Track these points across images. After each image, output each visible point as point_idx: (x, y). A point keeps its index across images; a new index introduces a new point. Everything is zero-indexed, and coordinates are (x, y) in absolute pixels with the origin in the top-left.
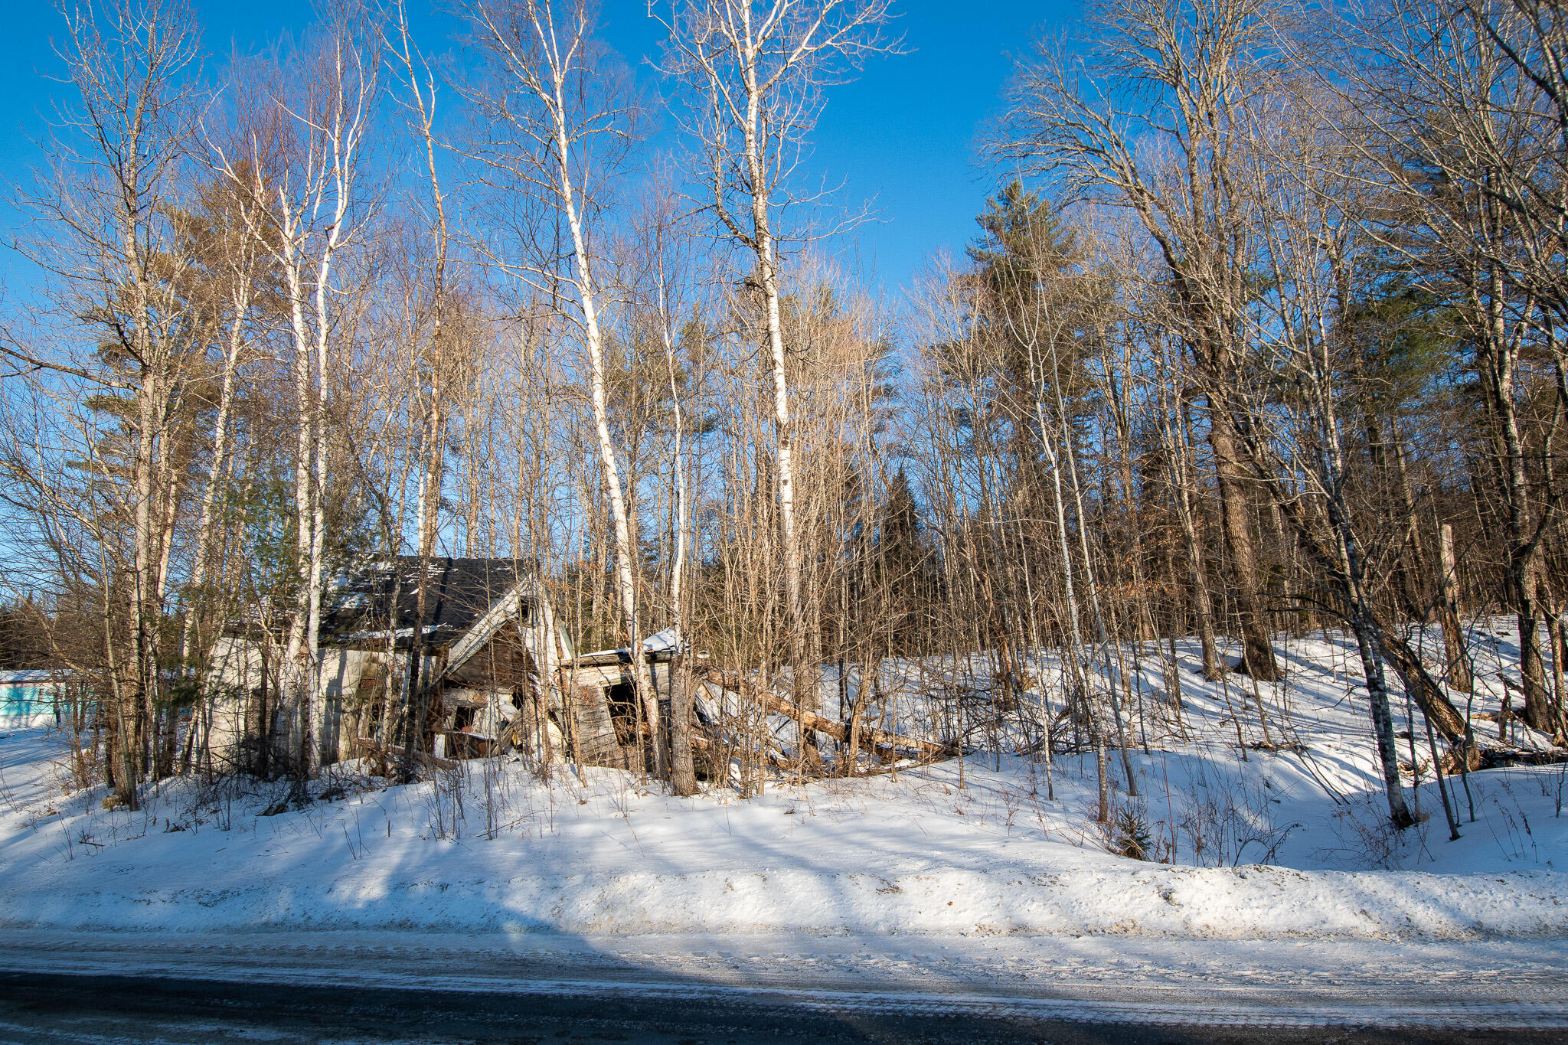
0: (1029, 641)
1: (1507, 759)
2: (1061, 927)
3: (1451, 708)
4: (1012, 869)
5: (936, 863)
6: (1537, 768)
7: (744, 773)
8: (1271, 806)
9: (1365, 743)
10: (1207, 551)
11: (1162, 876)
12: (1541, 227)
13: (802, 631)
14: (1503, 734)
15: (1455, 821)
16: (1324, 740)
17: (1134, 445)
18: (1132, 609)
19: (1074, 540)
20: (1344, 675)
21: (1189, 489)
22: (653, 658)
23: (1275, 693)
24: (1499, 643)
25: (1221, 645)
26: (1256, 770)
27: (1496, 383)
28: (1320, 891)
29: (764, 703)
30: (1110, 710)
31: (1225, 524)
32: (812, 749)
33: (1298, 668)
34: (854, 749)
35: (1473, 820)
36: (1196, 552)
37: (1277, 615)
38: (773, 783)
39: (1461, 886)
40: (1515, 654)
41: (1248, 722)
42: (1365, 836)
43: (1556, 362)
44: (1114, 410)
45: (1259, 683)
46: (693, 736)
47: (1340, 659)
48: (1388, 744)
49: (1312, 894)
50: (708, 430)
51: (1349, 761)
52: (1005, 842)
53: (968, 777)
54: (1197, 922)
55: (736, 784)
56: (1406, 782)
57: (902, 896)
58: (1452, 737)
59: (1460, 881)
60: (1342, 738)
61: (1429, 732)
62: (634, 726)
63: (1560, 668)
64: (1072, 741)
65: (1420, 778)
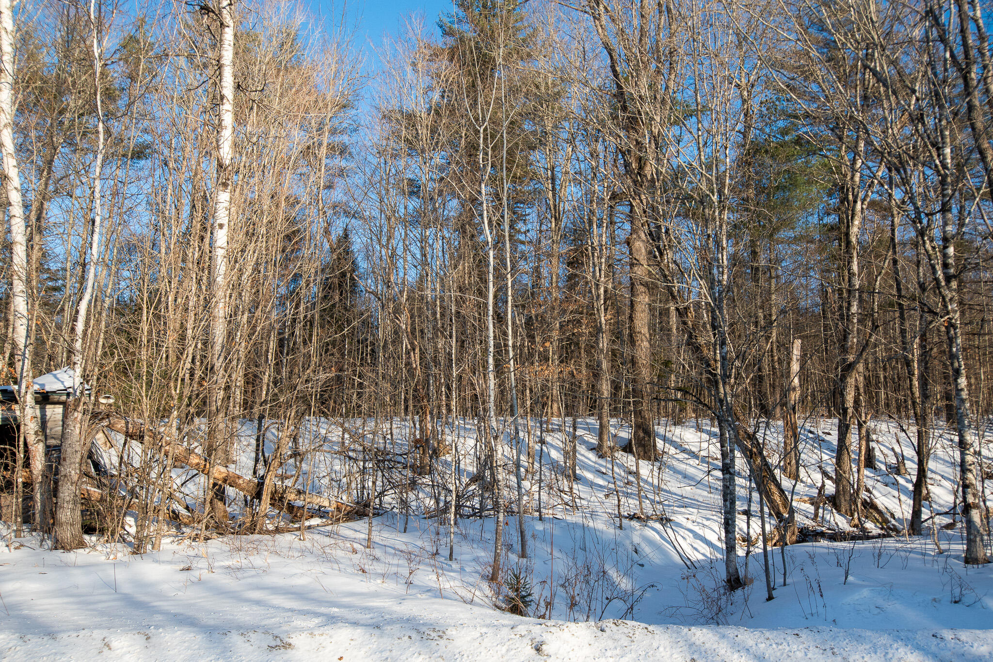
0: (449, 410)
1: (817, 535)
3: (782, 491)
4: (404, 625)
5: (332, 620)
6: (835, 544)
7: (141, 527)
8: (636, 568)
9: (715, 518)
10: (613, 341)
11: (537, 630)
12: (898, 103)
13: (222, 383)
14: (816, 515)
15: (772, 584)
16: (684, 513)
17: (564, 238)
18: (544, 387)
19: (500, 318)
20: (707, 459)
21: (605, 284)
22: (44, 399)
23: (652, 471)
24: (823, 440)
25: (614, 426)
26: (628, 537)
27: (848, 227)
28: (662, 642)
29: (170, 454)
30: (513, 479)
31: (631, 318)
32: (220, 504)
33: (672, 451)
34: (265, 506)
35: (785, 585)
36: (604, 343)
37: (663, 403)
38: (172, 539)
39: (768, 639)
40: (832, 451)
41: (627, 495)
42: (704, 596)
43: (892, 216)
44: (551, 203)
45: (640, 462)
46: (84, 486)
47: (705, 445)
48: (731, 519)
49: (655, 645)
50: (139, 158)
51: (700, 532)
52: (401, 599)
53: (376, 537)
55: (130, 539)
56: (741, 552)
57: (294, 651)
58: (779, 515)
59: (768, 634)
60: (699, 512)
61: (762, 511)
62: (13, 472)
63: (862, 464)
64: (478, 506)
65: (752, 549)
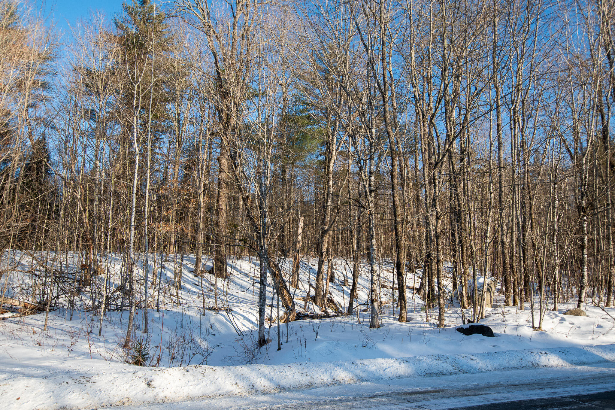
0: (106, 248)
1: (305, 316)
2: (87, 405)
3: (289, 293)
4: (64, 376)
5: (14, 375)
6: (313, 320)
8: (210, 336)
9: (255, 308)
10: (207, 213)
11: (149, 373)
14: (305, 306)
15: (281, 342)
16: (239, 306)
17: (183, 153)
18: (166, 237)
20: (252, 277)
21: (204, 181)
23: (223, 284)
24: (311, 268)
25: (204, 259)
26: (208, 320)
27: (329, 162)
28: (220, 375)
30: (143, 288)
31: (218, 201)
33: (235, 273)
35: (287, 342)
36: (202, 213)
39: (275, 370)
40: (315, 274)
41: (209, 297)
42: (246, 350)
44: (177, 133)
45: (218, 279)
47: (252, 270)
48: (263, 309)
49: (216, 377)
51: (247, 316)
52: (64, 360)
53: (50, 323)
54: (161, 395)
56: (267, 326)
58: (287, 306)
59: (276, 367)
60: (247, 306)
61: (278, 304)
63: (328, 281)
64: (120, 304)
65: (272, 324)
